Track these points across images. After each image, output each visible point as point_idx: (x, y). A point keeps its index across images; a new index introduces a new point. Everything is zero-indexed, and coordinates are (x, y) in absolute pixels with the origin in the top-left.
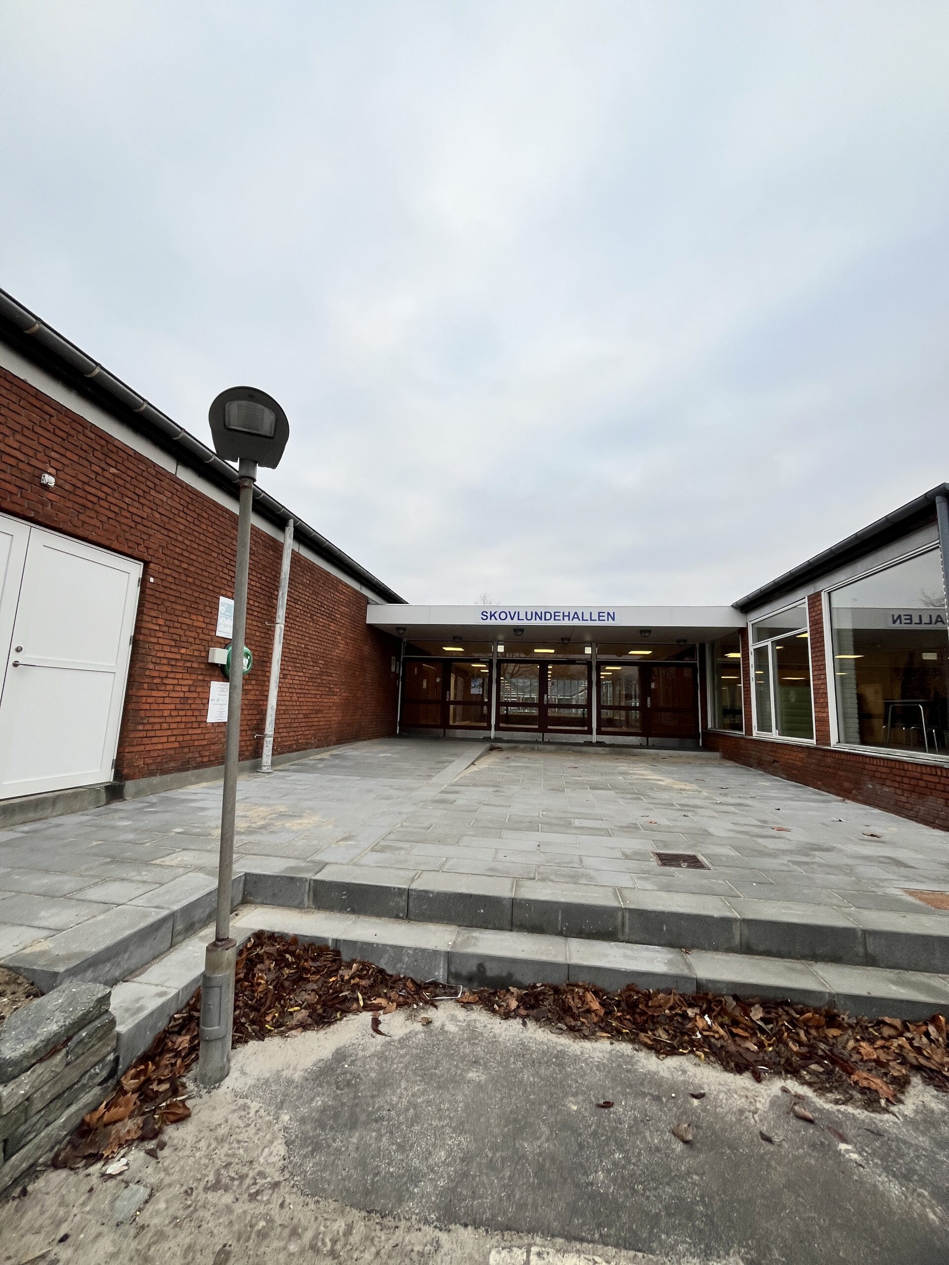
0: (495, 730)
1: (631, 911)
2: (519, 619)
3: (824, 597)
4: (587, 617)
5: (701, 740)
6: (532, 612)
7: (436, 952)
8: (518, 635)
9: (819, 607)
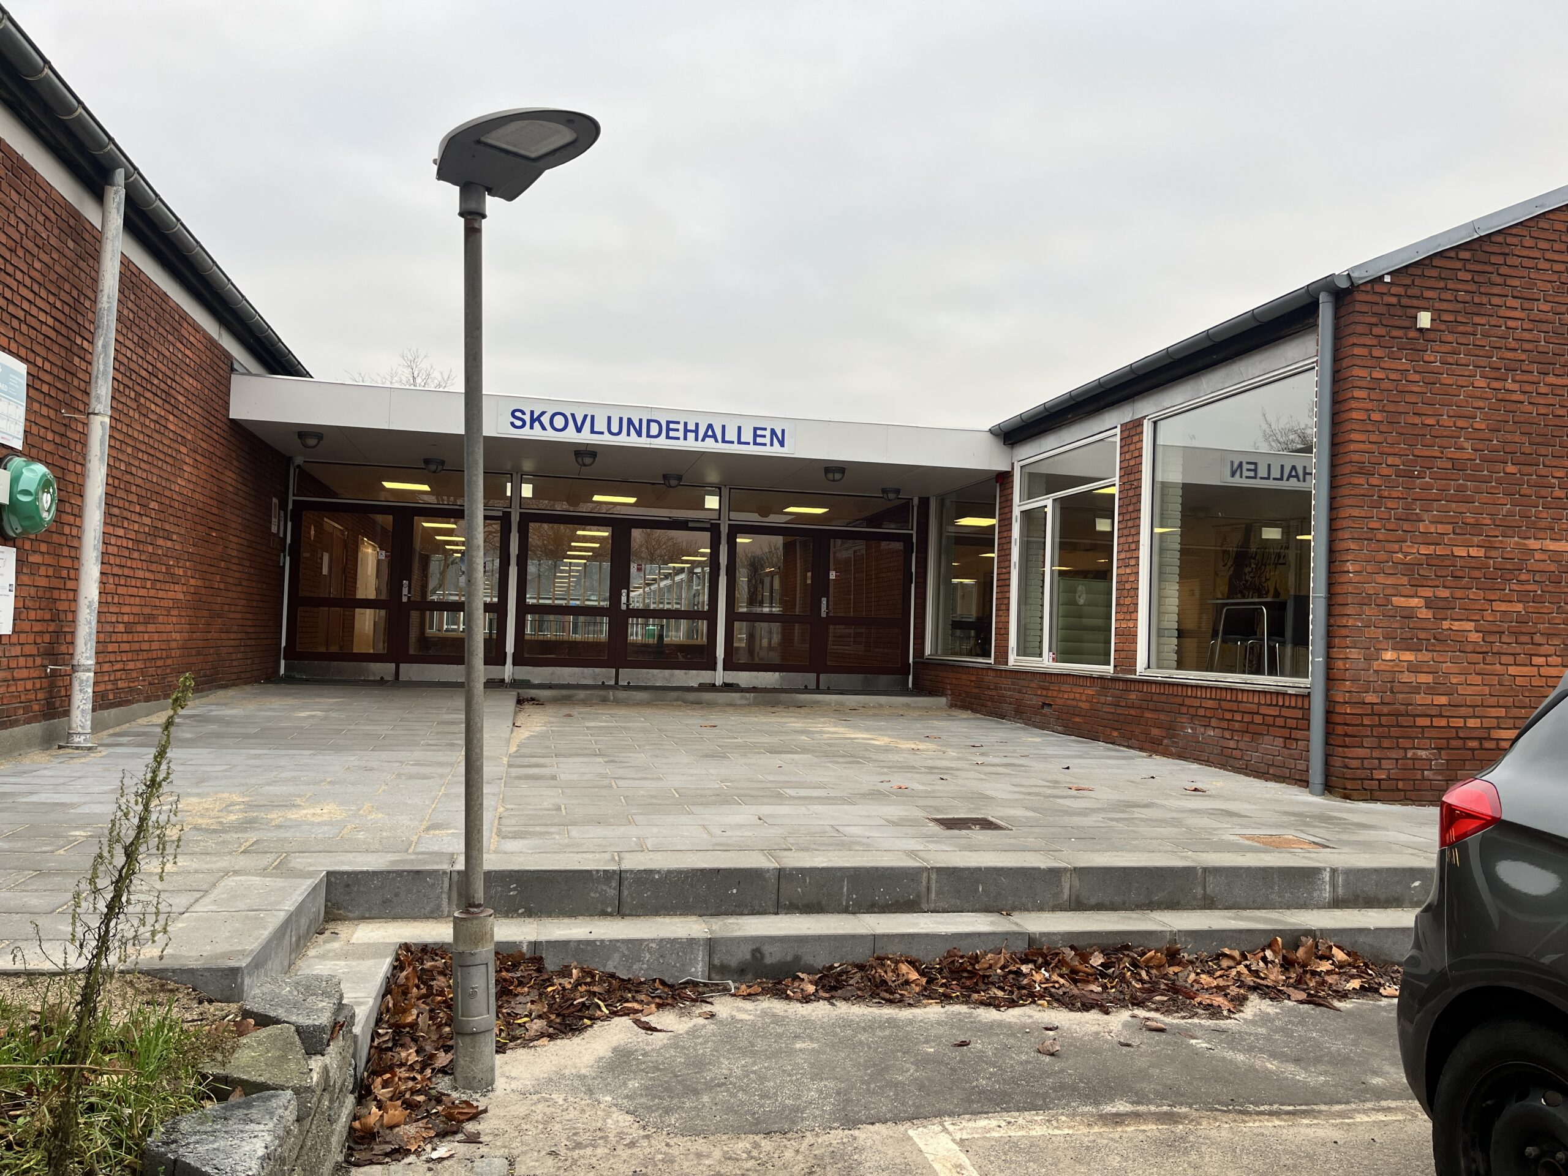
0: (514, 664)
1: (940, 870)
2: (593, 431)
3: (1147, 427)
4: (731, 435)
5: (911, 677)
6: (621, 419)
7: (692, 941)
8: (585, 465)
9: (1138, 446)
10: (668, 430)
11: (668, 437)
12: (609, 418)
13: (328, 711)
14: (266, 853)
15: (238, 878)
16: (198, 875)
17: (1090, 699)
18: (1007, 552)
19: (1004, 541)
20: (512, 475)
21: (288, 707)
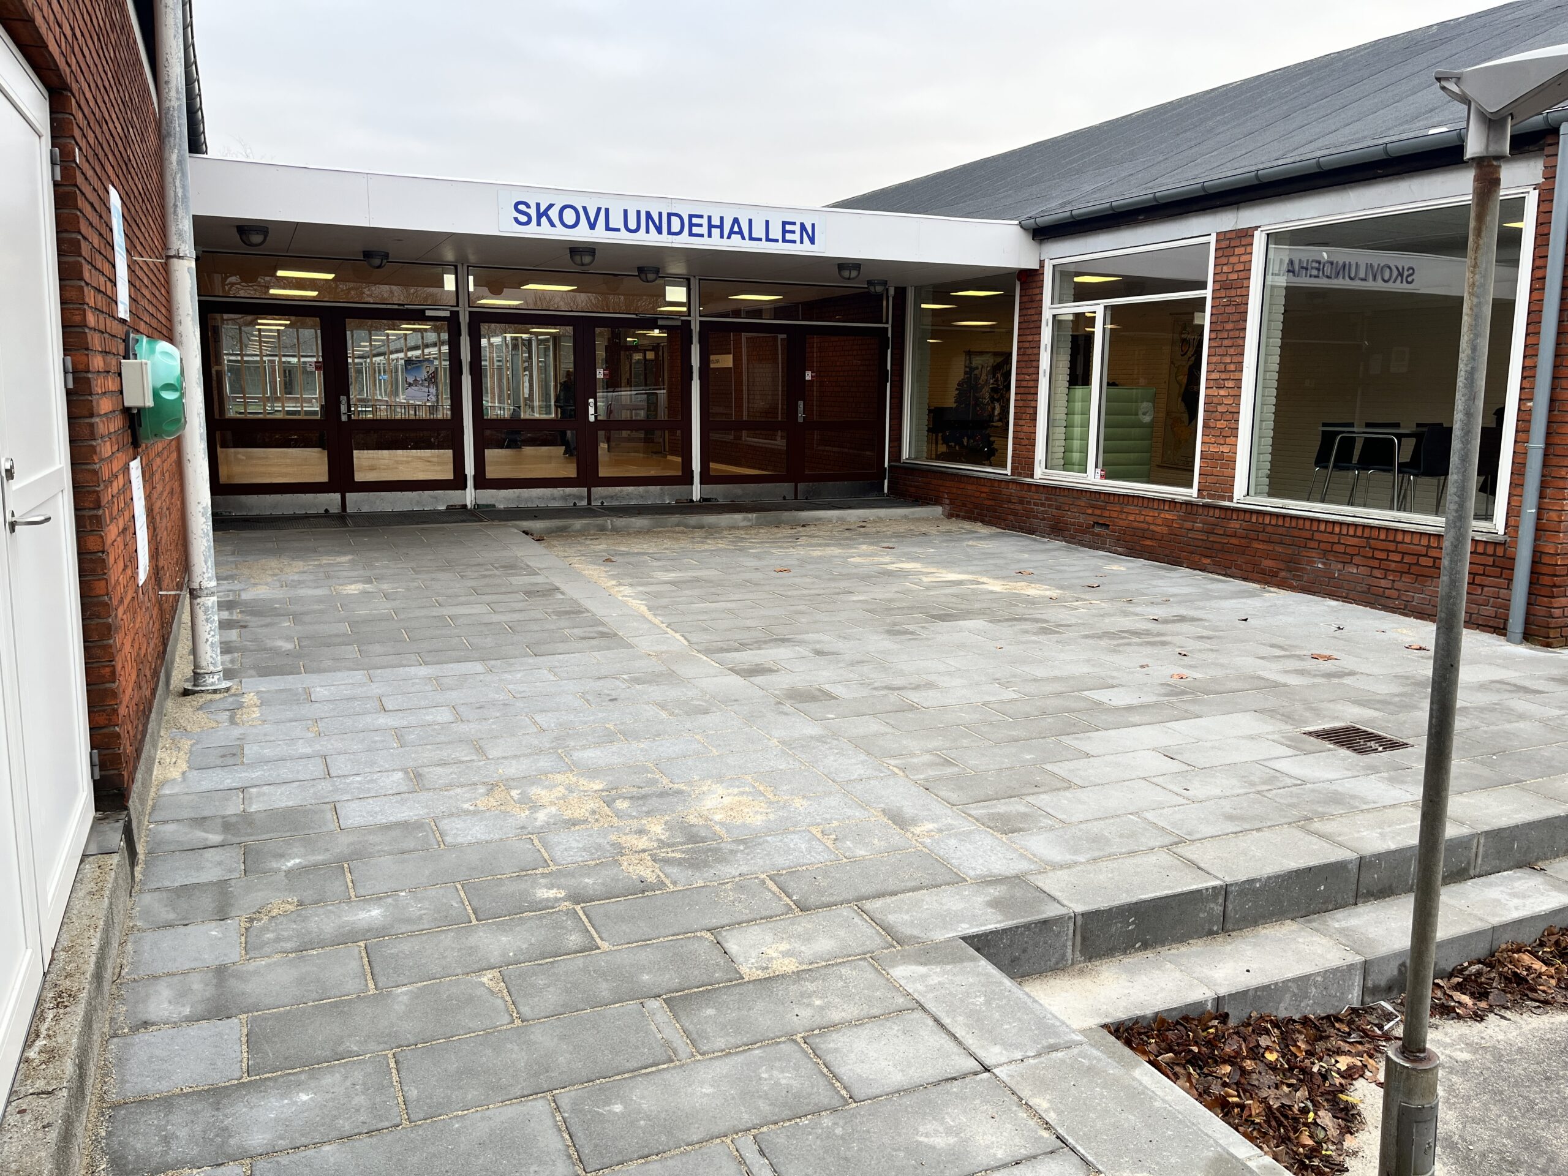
0: (476, 487)
2: (608, 228)
3: (1259, 240)
4: (759, 231)
5: (886, 482)
6: (638, 212)
7: (1351, 967)
8: (583, 265)
9: (1244, 258)
10: (691, 225)
11: (691, 234)
12: (625, 212)
13: (369, 581)
14: (829, 905)
15: (901, 972)
16: (843, 971)
17: (1167, 523)
18: (1032, 357)
19: (1027, 345)
20: (456, 267)
21: (312, 577)
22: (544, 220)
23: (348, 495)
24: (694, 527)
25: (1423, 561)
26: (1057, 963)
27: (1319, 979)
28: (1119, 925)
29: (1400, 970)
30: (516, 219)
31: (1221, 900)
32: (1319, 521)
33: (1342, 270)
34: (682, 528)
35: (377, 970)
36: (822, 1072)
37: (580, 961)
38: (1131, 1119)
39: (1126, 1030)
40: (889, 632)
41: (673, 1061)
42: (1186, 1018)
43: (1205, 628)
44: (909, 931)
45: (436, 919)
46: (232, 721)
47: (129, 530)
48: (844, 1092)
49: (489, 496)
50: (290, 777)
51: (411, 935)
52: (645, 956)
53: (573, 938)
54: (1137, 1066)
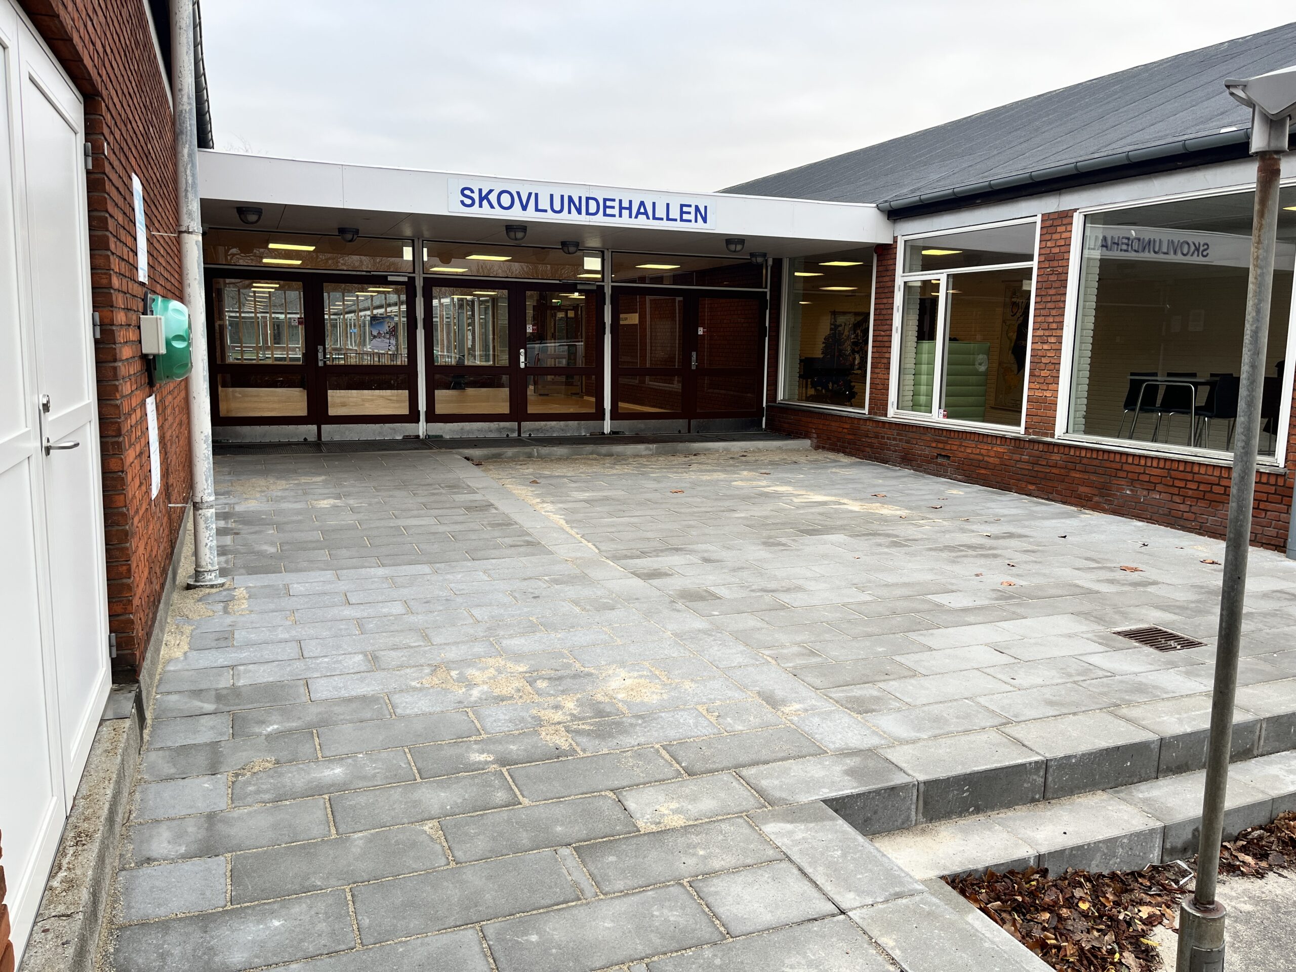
0: (427, 421)
1: (1268, 720)
2: (537, 210)
3: (1077, 220)
4: (661, 212)
5: (764, 419)
6: (562, 197)
7: (1152, 831)
8: (516, 239)
9: (1064, 235)
10: (605, 207)
11: (605, 214)
12: (552, 196)
13: (338, 497)
14: (712, 771)
15: (771, 828)
16: (723, 826)
17: (999, 455)
18: (886, 317)
19: (882, 306)
20: (413, 241)
21: (292, 493)
22: (485, 202)
23: (323, 426)
24: (605, 455)
25: (1216, 489)
26: (903, 823)
27: (1125, 841)
28: (956, 792)
29: (1194, 835)
30: (462, 202)
31: (1042, 773)
32: (1127, 454)
33: (1148, 245)
34: (595, 456)
35: (338, 818)
36: (704, 911)
37: (505, 814)
38: (965, 957)
39: (961, 881)
40: (765, 544)
41: (580, 899)
42: (1012, 872)
43: (1030, 543)
44: (778, 794)
45: (387, 777)
46: (226, 611)
47: (145, 454)
48: (722, 929)
49: (438, 428)
50: (272, 657)
51: (366, 790)
52: (559, 811)
53: (499, 794)
54: (969, 912)
